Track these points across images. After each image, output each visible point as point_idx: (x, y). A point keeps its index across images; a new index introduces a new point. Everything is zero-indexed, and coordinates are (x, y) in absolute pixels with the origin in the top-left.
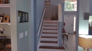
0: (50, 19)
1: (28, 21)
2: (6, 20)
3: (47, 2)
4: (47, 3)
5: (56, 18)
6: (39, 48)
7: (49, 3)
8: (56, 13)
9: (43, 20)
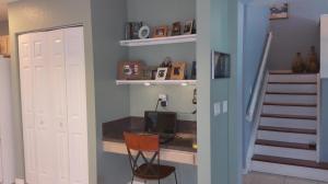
0: (290, 71)
1: (228, 77)
2: (178, 74)
3: (277, 11)
4: (279, 16)
5: (313, 64)
6: (253, 159)
7: (284, 15)
8: (313, 48)
9: (264, 73)
